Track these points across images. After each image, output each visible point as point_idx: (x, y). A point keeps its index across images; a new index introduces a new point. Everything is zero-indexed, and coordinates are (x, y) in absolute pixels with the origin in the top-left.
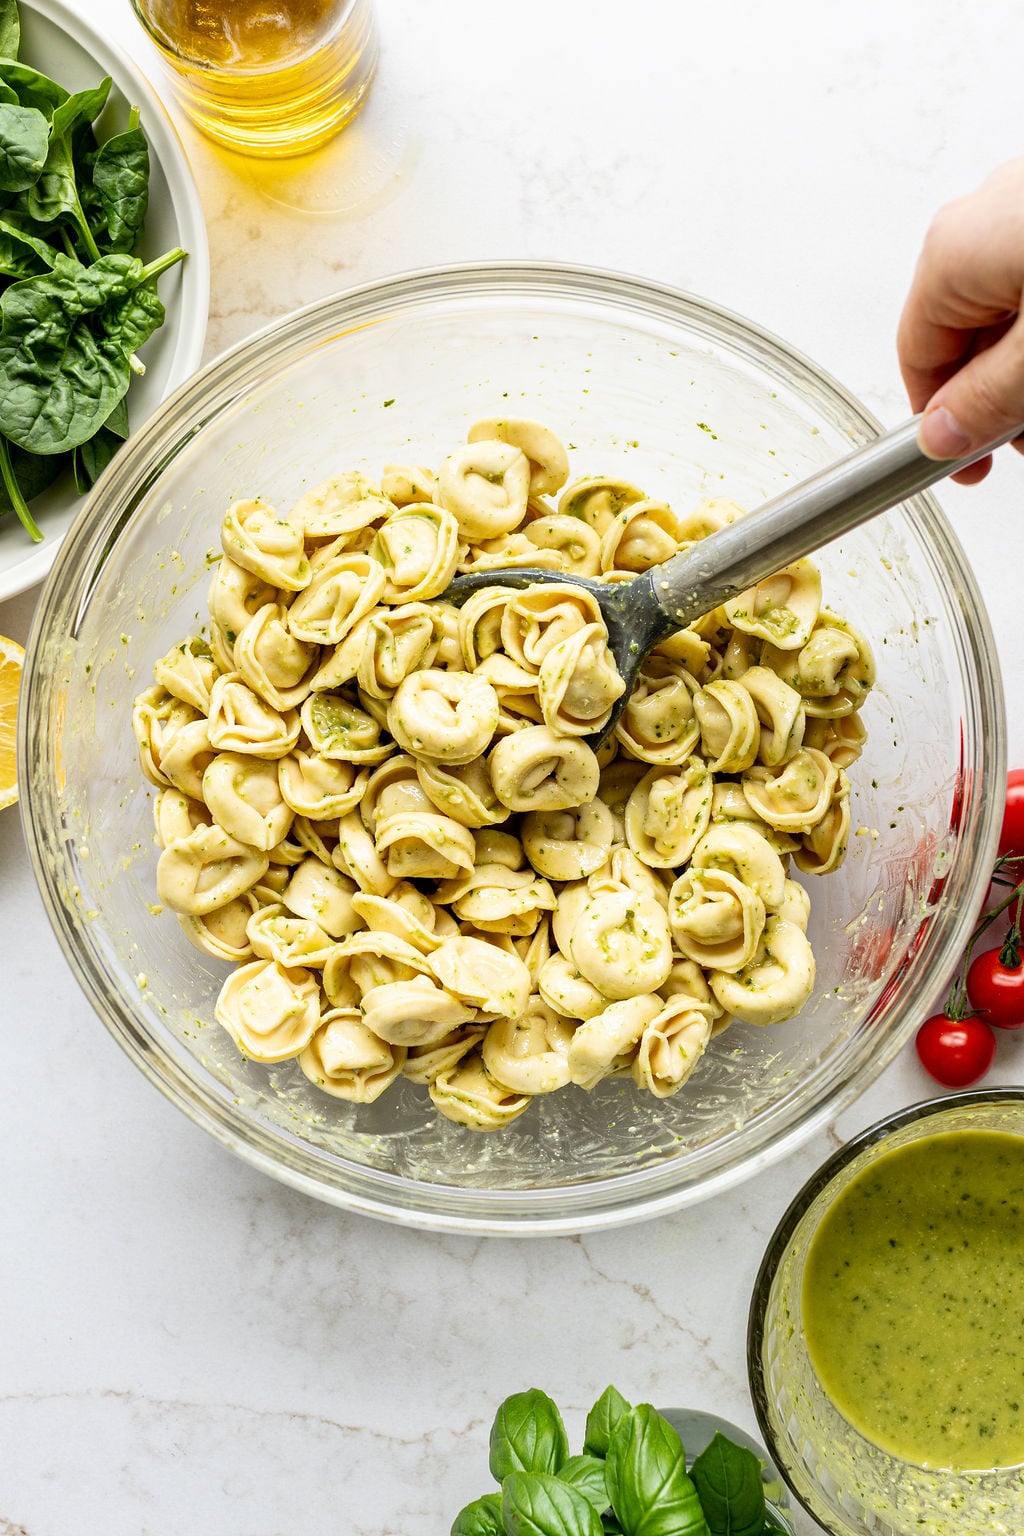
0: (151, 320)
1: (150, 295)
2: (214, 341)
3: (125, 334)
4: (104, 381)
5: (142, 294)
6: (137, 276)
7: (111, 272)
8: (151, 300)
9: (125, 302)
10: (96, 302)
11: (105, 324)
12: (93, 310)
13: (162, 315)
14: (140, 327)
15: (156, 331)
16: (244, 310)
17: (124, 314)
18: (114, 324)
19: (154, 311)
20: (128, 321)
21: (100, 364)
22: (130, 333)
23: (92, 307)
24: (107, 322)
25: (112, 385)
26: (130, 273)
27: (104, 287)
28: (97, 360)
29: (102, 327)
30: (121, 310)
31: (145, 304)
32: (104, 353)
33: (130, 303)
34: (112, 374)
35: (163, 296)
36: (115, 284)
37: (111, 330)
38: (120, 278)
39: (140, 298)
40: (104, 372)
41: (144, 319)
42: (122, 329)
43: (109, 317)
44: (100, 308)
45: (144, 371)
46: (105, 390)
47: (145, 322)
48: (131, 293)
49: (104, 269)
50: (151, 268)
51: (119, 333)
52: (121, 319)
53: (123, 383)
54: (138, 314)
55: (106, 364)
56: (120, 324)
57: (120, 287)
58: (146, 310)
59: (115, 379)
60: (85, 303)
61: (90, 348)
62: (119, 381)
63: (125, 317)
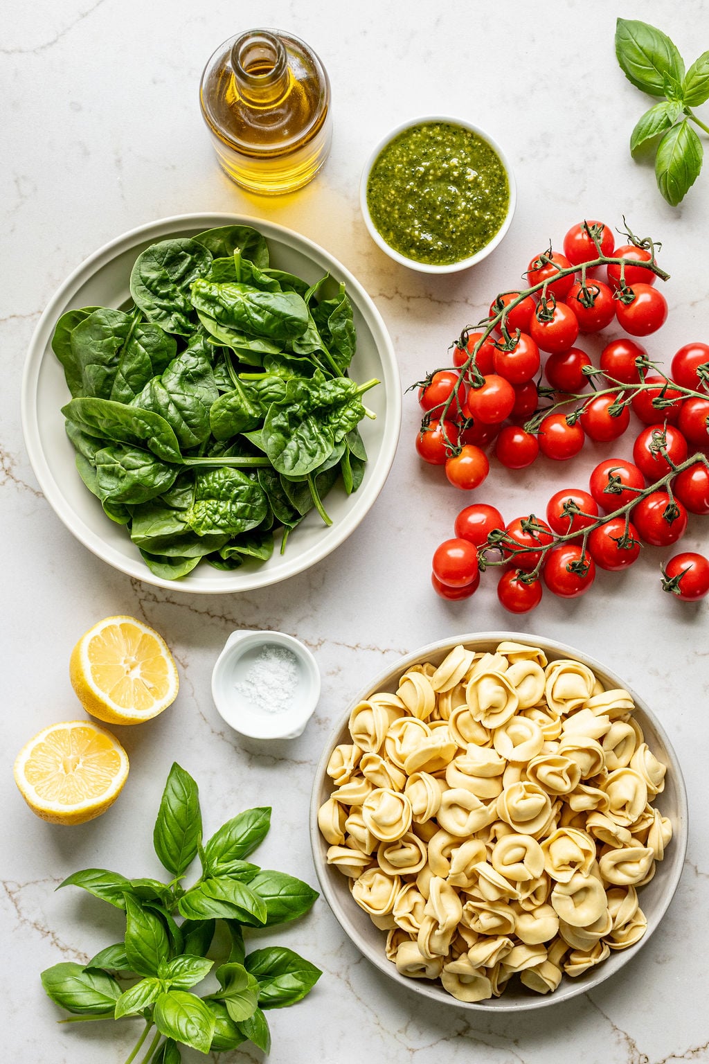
0: (357, 415)
1: (358, 402)
3: (342, 423)
4: (319, 449)
5: (353, 402)
6: (353, 392)
7: (340, 387)
8: (358, 405)
9: (343, 406)
10: (328, 401)
11: (329, 417)
12: (324, 406)
13: (363, 414)
14: (350, 420)
15: (359, 422)
17: (341, 412)
18: (335, 417)
19: (359, 411)
20: (343, 417)
21: (318, 439)
22: (345, 423)
24: (332, 416)
25: (323, 451)
26: (349, 390)
27: (333, 394)
28: (317, 437)
29: (327, 419)
30: (340, 409)
31: (354, 407)
32: (323, 433)
33: (345, 406)
35: (364, 403)
36: (340, 394)
37: (333, 421)
38: (343, 391)
40: (320, 444)
41: (353, 415)
42: (339, 420)
43: (333, 413)
44: (329, 405)
46: (318, 453)
47: (354, 417)
48: (347, 400)
49: (336, 384)
50: (360, 388)
51: (338, 423)
52: (340, 414)
53: (330, 452)
54: (350, 412)
55: (322, 440)
56: (340, 417)
57: (342, 396)
58: (354, 410)
59: (325, 448)
60: (323, 401)
61: (315, 430)
62: (327, 449)
63: (342, 414)
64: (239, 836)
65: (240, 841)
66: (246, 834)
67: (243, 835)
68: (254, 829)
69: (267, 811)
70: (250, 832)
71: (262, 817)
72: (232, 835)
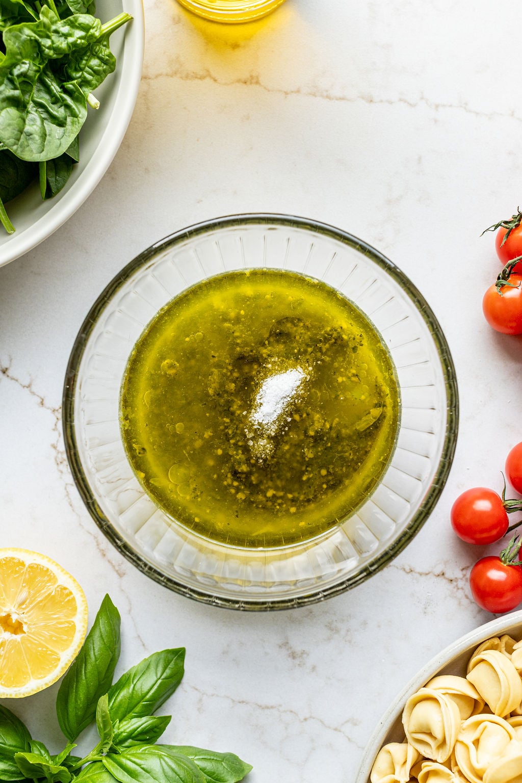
0: (105, 67)
1: (104, 48)
2: (145, 96)
3: (85, 77)
4: (68, 113)
5: (98, 48)
6: (96, 32)
7: (78, 28)
8: (104, 52)
9: (85, 54)
10: (64, 50)
11: (69, 71)
12: (61, 56)
13: (114, 64)
14: (96, 73)
15: (109, 76)
16: (167, 75)
17: (84, 62)
18: (76, 70)
19: (107, 60)
20: (87, 68)
21: (64, 100)
22: (89, 77)
23: (61, 54)
24: (71, 69)
25: (74, 115)
26: (91, 30)
27: (71, 40)
28: (61, 97)
29: (67, 72)
30: (82, 59)
31: (101, 55)
32: (66, 91)
33: (88, 54)
34: (74, 106)
35: (113, 48)
36: (80, 38)
37: (74, 74)
38: (83, 34)
39: (96, 50)
40: (67, 107)
41: (100, 66)
42: (83, 74)
43: (73, 65)
44: (66, 56)
45: (99, 105)
46: (69, 120)
47: (101, 68)
48: (90, 47)
49: (73, 25)
50: (106, 27)
51: (80, 77)
52: (82, 66)
53: (83, 113)
54: (94, 62)
55: (69, 100)
56: (82, 70)
57: (83, 41)
58: (101, 59)
59: (77, 110)
60: (56, 50)
61: (55, 88)
62: (80, 112)
63: (86, 65)
64: (145, 689)
65: (148, 697)
66: (156, 687)
67: (151, 689)
68: (166, 678)
69: (179, 654)
70: (161, 684)
71: (173, 662)
72: (136, 688)
